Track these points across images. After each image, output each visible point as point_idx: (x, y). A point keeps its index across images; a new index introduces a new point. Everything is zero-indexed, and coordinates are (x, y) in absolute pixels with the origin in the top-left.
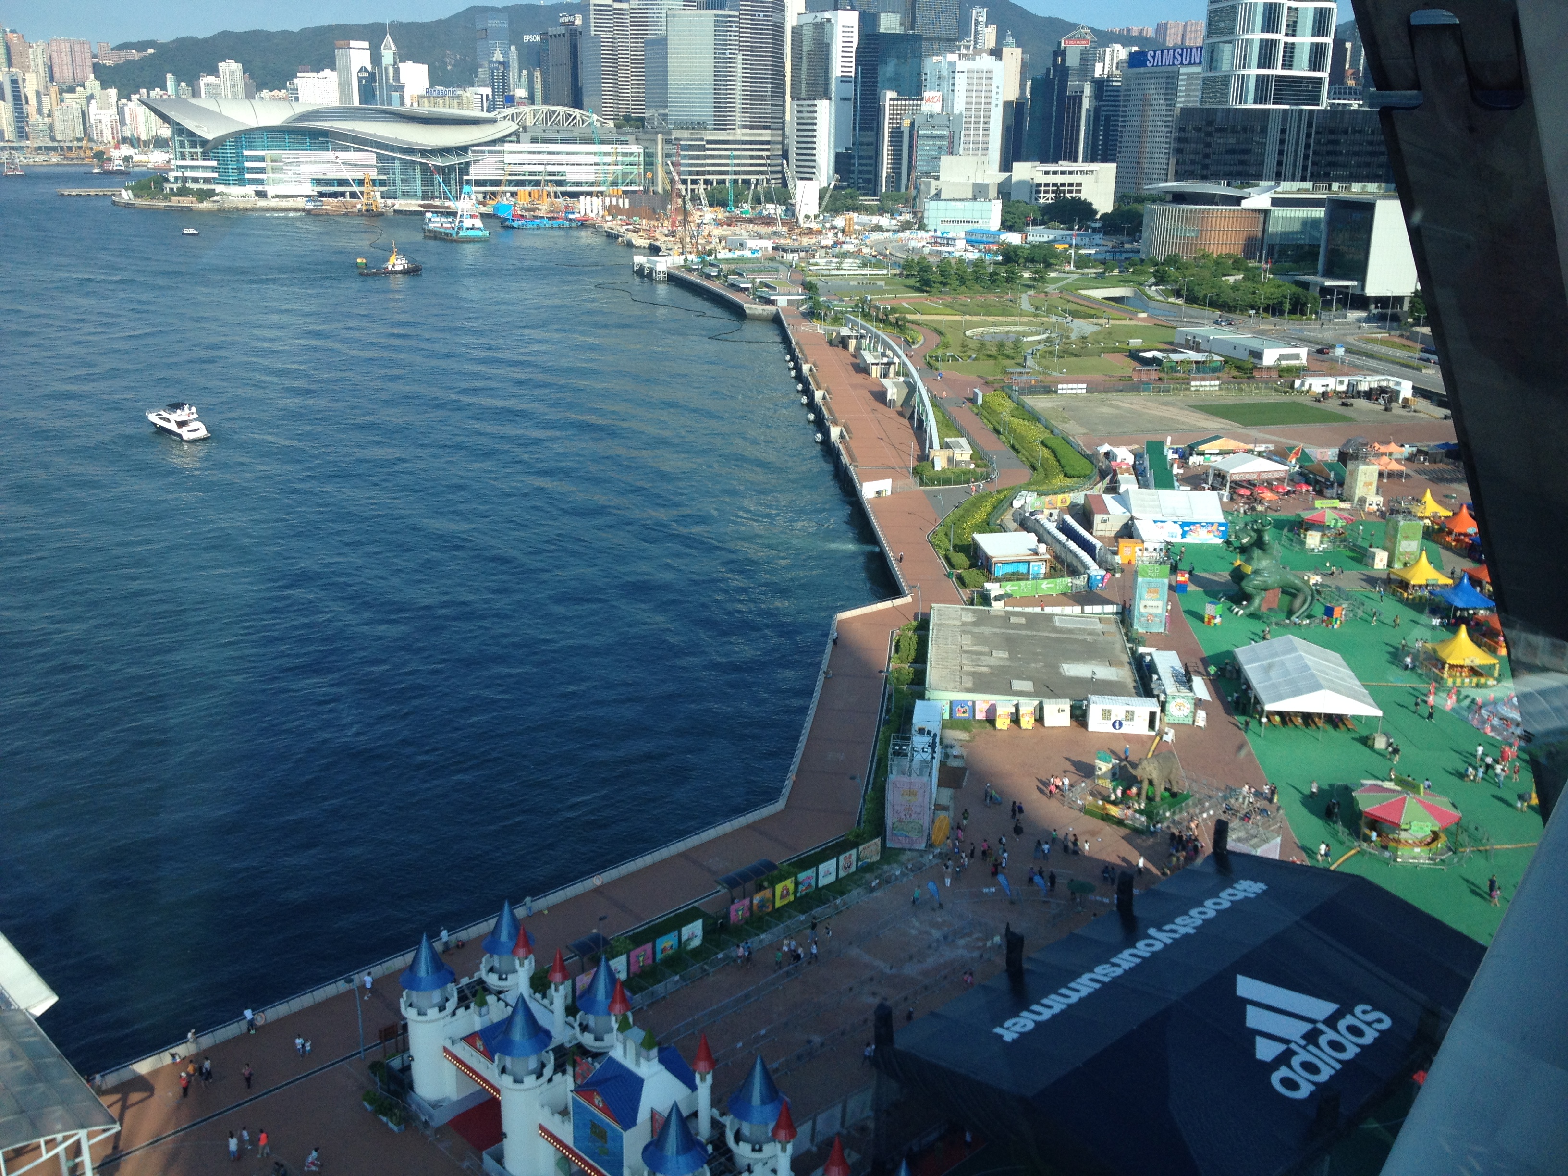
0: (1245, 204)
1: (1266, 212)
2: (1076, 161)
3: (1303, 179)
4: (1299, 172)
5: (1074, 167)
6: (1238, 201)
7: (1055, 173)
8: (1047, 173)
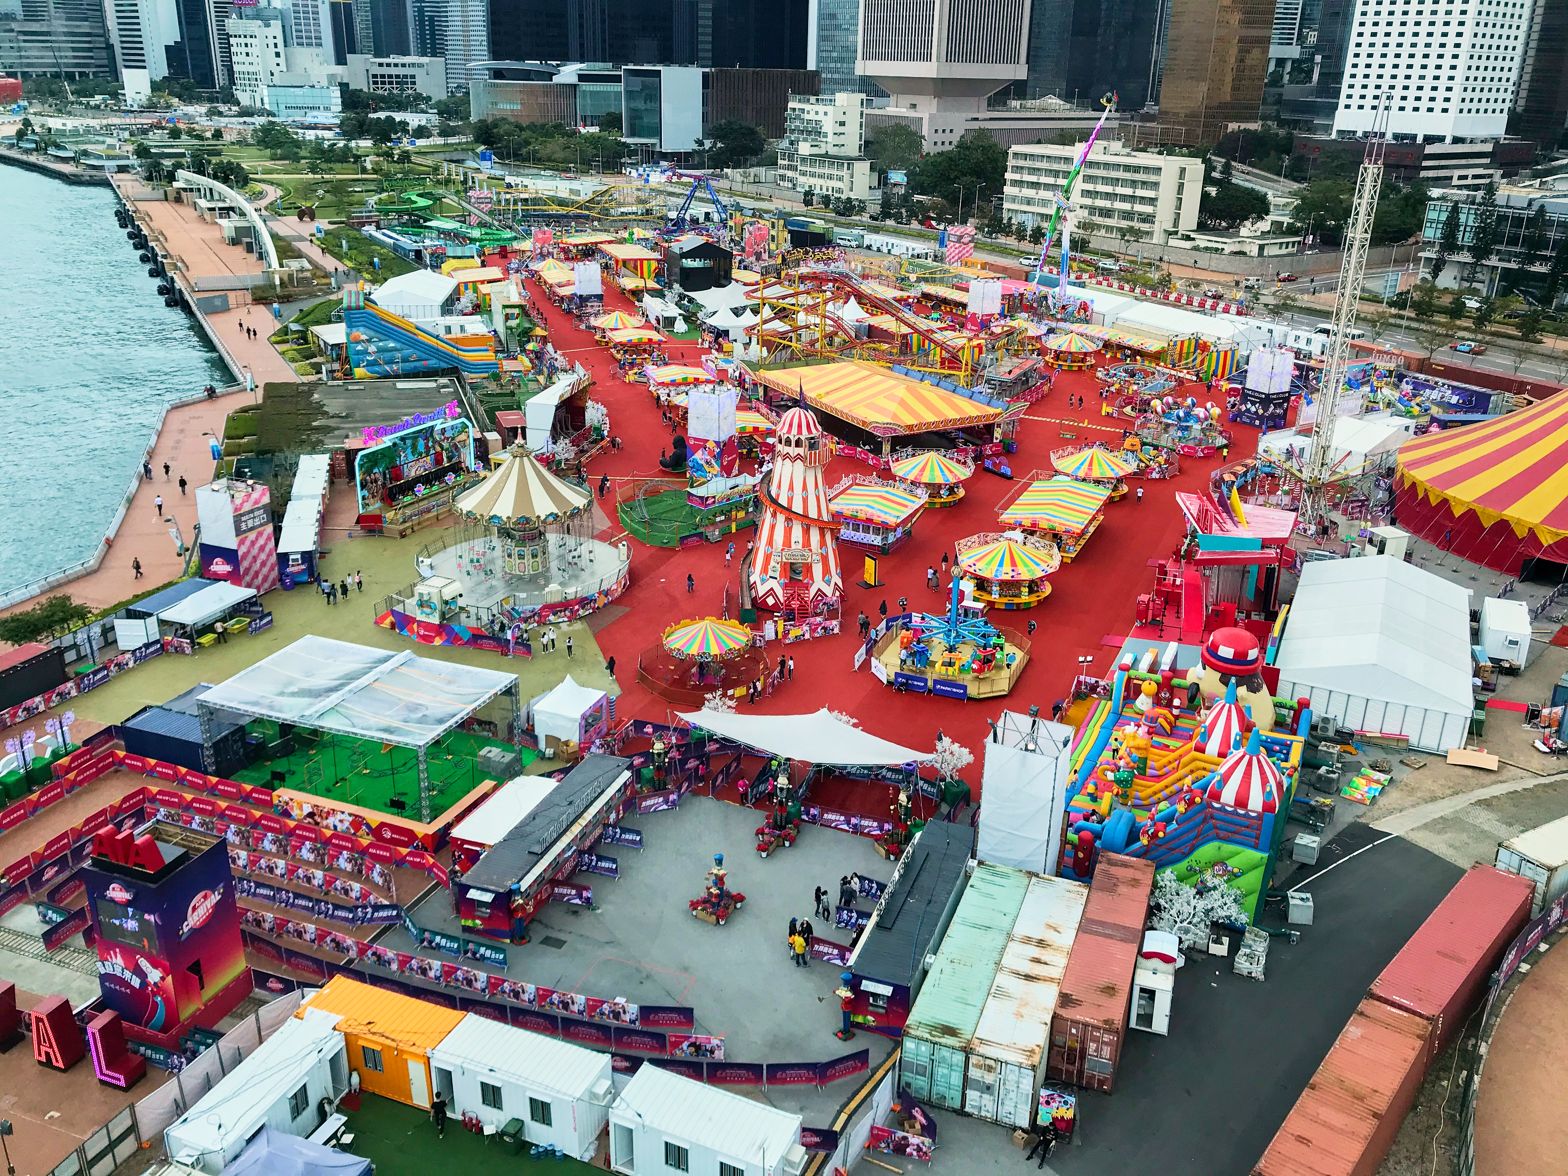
0: (556, 79)
1: (575, 86)
2: (406, 53)
3: (604, 61)
4: (599, 52)
5: (407, 60)
6: (550, 76)
7: (388, 65)
8: (381, 65)
